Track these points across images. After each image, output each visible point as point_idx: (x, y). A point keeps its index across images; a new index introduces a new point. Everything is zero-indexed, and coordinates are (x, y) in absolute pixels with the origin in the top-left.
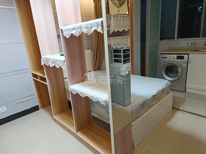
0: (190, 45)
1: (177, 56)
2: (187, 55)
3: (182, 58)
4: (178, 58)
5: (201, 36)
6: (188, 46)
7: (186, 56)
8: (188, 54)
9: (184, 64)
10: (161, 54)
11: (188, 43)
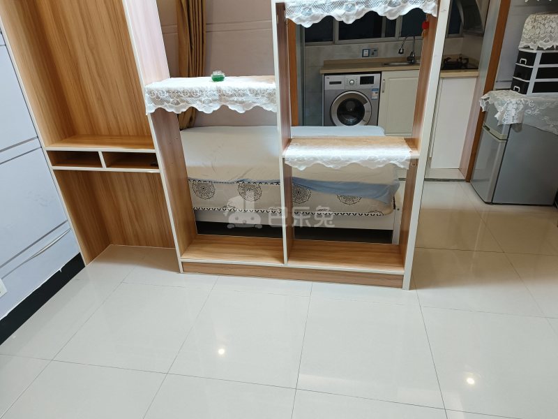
0: (366, 53)
1: (361, 78)
2: (379, 75)
3: (370, 80)
4: (363, 81)
5: (383, 34)
6: (363, 56)
7: (377, 77)
8: (380, 72)
9: (374, 93)
10: (325, 74)
11: (363, 50)
